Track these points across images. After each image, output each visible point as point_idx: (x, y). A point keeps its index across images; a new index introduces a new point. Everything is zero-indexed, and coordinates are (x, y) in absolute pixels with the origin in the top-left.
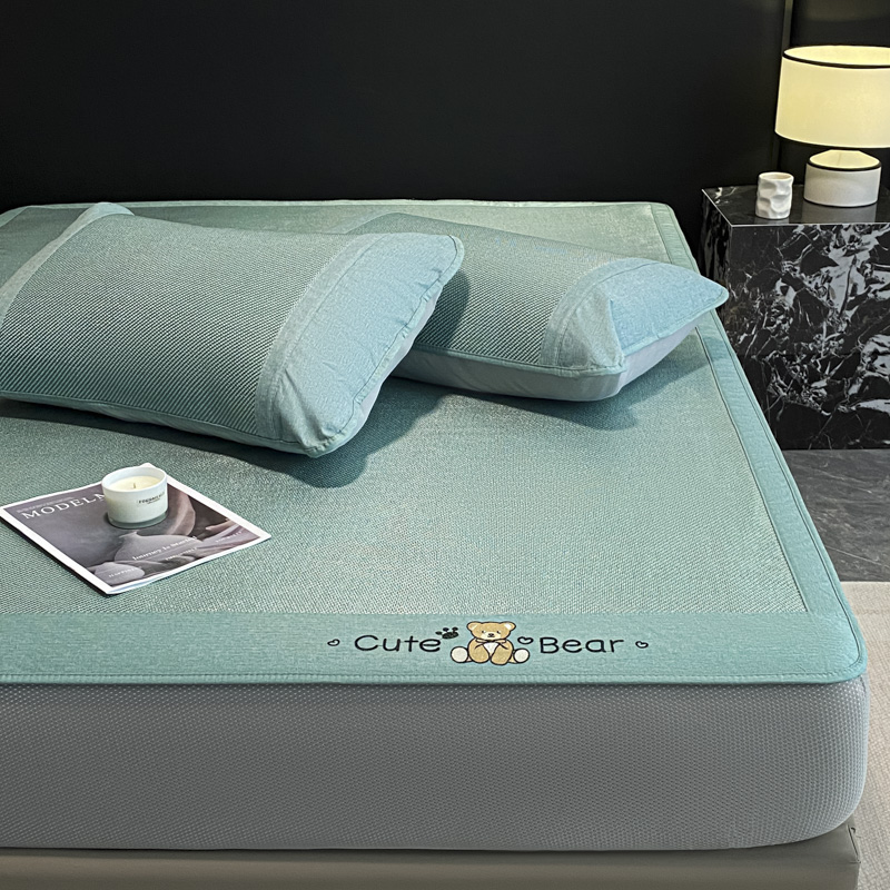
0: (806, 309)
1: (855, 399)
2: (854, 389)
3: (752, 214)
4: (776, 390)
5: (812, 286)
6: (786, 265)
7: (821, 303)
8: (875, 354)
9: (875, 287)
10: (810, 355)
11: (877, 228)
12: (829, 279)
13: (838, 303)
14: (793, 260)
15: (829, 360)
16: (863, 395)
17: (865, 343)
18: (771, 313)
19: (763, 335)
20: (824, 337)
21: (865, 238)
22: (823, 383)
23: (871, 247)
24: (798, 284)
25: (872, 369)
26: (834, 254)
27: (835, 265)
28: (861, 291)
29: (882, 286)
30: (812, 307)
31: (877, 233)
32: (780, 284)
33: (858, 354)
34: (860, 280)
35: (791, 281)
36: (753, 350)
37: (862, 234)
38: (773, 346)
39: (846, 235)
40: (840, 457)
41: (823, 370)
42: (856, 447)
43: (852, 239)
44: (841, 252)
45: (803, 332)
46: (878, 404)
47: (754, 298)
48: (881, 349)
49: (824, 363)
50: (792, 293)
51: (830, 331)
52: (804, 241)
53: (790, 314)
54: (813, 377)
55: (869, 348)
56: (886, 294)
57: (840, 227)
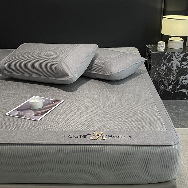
0: (167, 70)
1: (178, 89)
3: (157, 50)
4: (161, 87)
5: (169, 65)
7: (171, 69)
8: (182, 80)
9: (182, 65)
10: (169, 80)
11: (183, 53)
12: (173, 64)
13: (175, 69)
14: (165, 60)
17: (180, 77)
18: (160, 71)
19: (159, 76)
22: (172, 86)
23: (181, 57)
25: (182, 83)
27: (174, 61)
28: (179, 66)
29: (184, 65)
33: (179, 80)
35: (164, 64)
36: (157, 79)
38: (161, 78)
40: (174, 102)
42: (179, 99)
43: (177, 55)
44: (175, 58)
45: (167, 75)
46: (183, 90)
47: (157, 68)
49: (172, 82)
50: (165, 67)
51: (173, 75)
52: (167, 56)
53: (164, 71)
56: (185, 67)
57: (175, 53)
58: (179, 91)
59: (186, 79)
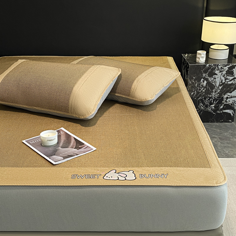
0: (209, 86)
1: (222, 110)
2: (222, 107)
3: (195, 62)
4: (200, 107)
6: (204, 75)
7: (213, 85)
8: (227, 98)
9: (227, 80)
10: (210, 98)
11: (228, 65)
12: (215, 79)
13: (218, 85)
14: (206, 73)
16: (224, 109)
17: (224, 95)
18: (200, 87)
19: (198, 93)
20: (214, 94)
22: (213, 105)
23: (226, 70)
24: (207, 80)
25: (226, 102)
26: (217, 72)
27: (217, 75)
28: (223, 82)
30: (211, 86)
32: (202, 80)
33: (223, 98)
34: (223, 79)
35: (205, 79)
36: (195, 97)
37: (224, 67)
38: (200, 96)
39: (220, 67)
40: (218, 125)
41: (214, 102)
42: (222, 122)
45: (208, 92)
46: (228, 111)
47: (196, 83)
48: (229, 97)
49: (214, 100)
50: (205, 82)
51: (215, 92)
52: (209, 68)
53: (205, 87)
54: (211, 104)
55: (226, 96)
56: (230, 83)
57: (218, 65)
58: (223, 112)
59: (232, 97)
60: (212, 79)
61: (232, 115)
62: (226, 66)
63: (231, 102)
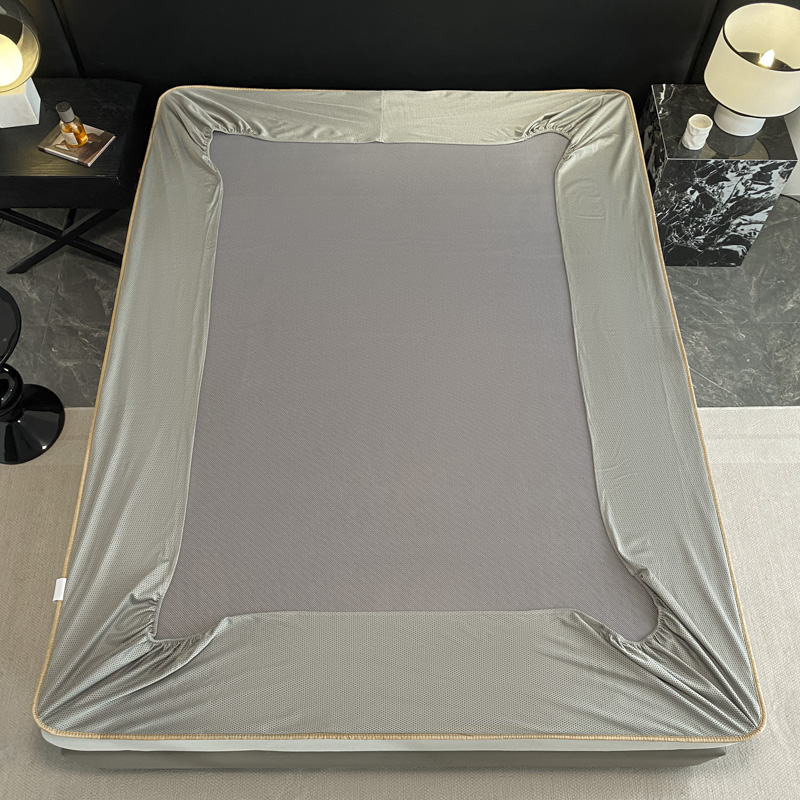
0: (703, 202)
1: (719, 244)
2: (721, 240)
4: (671, 239)
5: (711, 191)
6: (697, 180)
7: (714, 200)
8: (740, 224)
9: (750, 192)
10: (699, 223)
11: (762, 162)
12: (722, 188)
13: (724, 200)
14: (703, 177)
15: (711, 227)
16: (725, 243)
17: (735, 218)
18: (680, 203)
19: (672, 213)
20: (710, 216)
21: (752, 168)
22: (703, 237)
23: (754, 172)
24: (701, 189)
25: (735, 231)
26: (729, 175)
27: (728, 180)
28: (740, 195)
29: (755, 192)
30: (707, 201)
31: (761, 165)
32: (691, 189)
33: (729, 224)
34: (742, 189)
35: (697, 187)
36: (663, 221)
37: (751, 165)
38: (677, 219)
39: (740, 166)
40: (705, 273)
41: (705, 231)
42: (714, 265)
43: (744, 168)
44: (735, 174)
45: (697, 212)
46: (734, 247)
47: (672, 196)
48: (743, 222)
49: (706, 228)
50: (697, 194)
51: (715, 212)
52: (712, 168)
53: (691, 204)
54: (698, 233)
55: (737, 221)
56: (756, 196)
57: (738, 161)
58: (721, 249)
59: (751, 223)
60: (716, 188)
61: (741, 254)
62: (756, 164)
63: (746, 232)
